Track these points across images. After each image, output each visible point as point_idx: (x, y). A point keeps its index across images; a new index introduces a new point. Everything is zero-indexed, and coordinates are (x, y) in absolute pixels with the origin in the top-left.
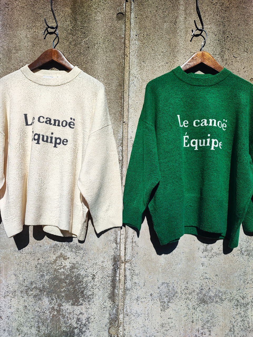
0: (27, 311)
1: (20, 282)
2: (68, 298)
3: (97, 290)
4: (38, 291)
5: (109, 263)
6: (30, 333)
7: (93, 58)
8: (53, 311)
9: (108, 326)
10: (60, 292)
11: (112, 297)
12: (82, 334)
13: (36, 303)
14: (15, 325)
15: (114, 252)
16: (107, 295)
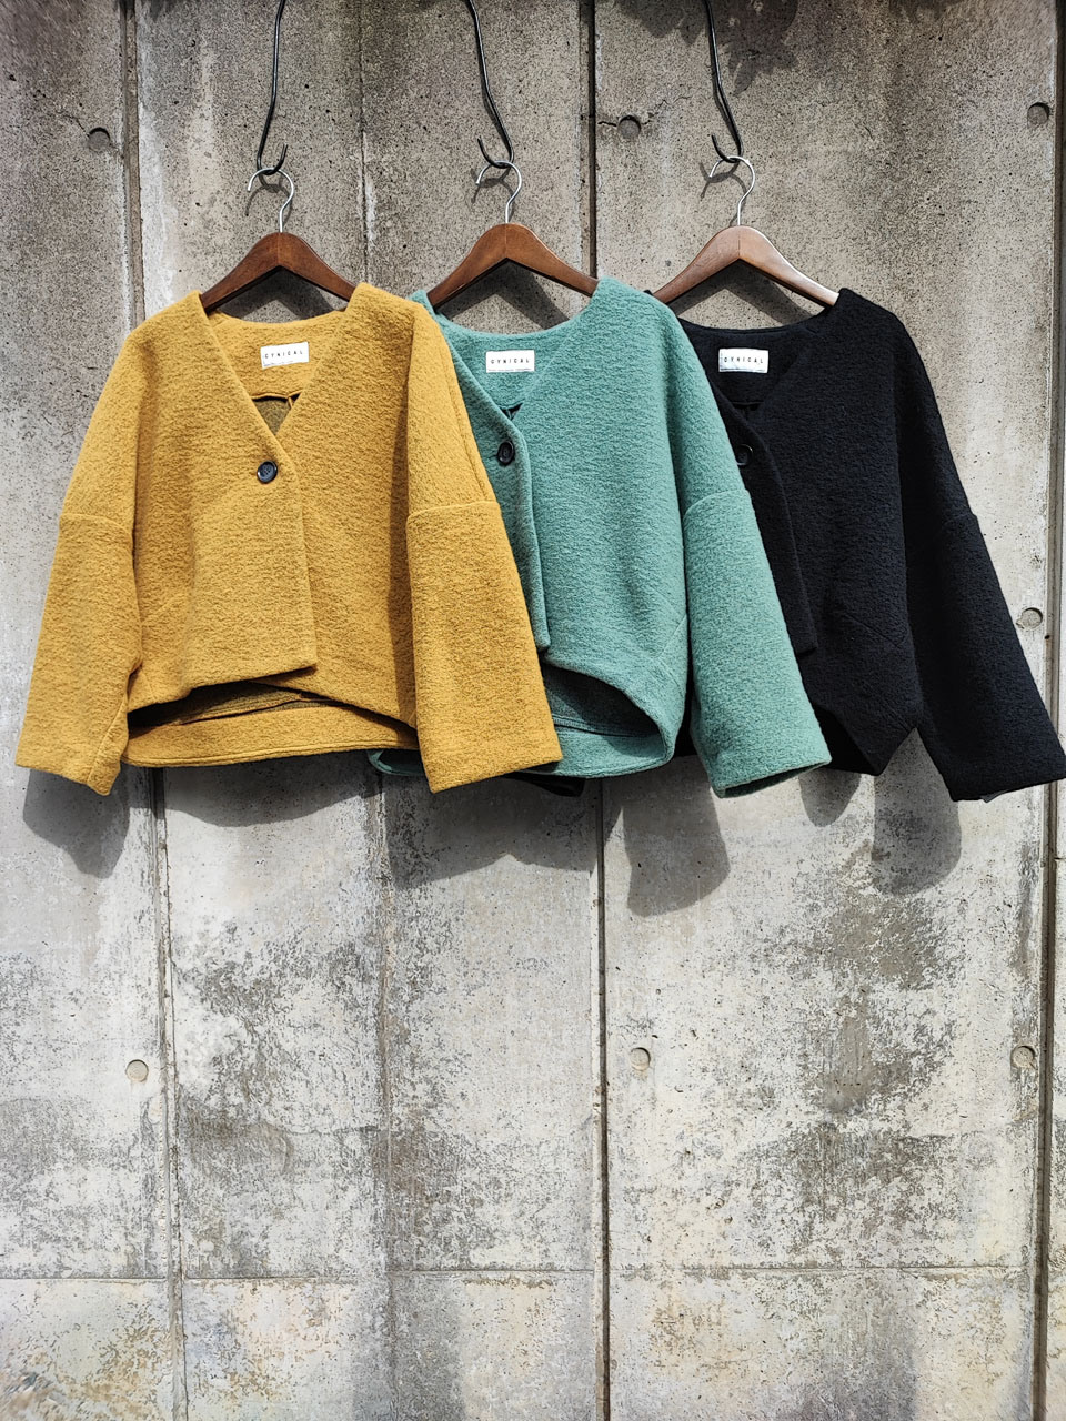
0: (771, 1012)
1: (746, 929)
2: (888, 969)
3: (974, 942)
4: (801, 952)
5: (1009, 865)
6: (780, 1073)
7: (958, 248)
8: (845, 1007)
9: (1009, 1044)
10: (867, 952)
11: (1019, 960)
12: (933, 1070)
13: (795, 986)
14: (735, 1053)
15: (1025, 833)
16: (1004, 955)
